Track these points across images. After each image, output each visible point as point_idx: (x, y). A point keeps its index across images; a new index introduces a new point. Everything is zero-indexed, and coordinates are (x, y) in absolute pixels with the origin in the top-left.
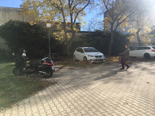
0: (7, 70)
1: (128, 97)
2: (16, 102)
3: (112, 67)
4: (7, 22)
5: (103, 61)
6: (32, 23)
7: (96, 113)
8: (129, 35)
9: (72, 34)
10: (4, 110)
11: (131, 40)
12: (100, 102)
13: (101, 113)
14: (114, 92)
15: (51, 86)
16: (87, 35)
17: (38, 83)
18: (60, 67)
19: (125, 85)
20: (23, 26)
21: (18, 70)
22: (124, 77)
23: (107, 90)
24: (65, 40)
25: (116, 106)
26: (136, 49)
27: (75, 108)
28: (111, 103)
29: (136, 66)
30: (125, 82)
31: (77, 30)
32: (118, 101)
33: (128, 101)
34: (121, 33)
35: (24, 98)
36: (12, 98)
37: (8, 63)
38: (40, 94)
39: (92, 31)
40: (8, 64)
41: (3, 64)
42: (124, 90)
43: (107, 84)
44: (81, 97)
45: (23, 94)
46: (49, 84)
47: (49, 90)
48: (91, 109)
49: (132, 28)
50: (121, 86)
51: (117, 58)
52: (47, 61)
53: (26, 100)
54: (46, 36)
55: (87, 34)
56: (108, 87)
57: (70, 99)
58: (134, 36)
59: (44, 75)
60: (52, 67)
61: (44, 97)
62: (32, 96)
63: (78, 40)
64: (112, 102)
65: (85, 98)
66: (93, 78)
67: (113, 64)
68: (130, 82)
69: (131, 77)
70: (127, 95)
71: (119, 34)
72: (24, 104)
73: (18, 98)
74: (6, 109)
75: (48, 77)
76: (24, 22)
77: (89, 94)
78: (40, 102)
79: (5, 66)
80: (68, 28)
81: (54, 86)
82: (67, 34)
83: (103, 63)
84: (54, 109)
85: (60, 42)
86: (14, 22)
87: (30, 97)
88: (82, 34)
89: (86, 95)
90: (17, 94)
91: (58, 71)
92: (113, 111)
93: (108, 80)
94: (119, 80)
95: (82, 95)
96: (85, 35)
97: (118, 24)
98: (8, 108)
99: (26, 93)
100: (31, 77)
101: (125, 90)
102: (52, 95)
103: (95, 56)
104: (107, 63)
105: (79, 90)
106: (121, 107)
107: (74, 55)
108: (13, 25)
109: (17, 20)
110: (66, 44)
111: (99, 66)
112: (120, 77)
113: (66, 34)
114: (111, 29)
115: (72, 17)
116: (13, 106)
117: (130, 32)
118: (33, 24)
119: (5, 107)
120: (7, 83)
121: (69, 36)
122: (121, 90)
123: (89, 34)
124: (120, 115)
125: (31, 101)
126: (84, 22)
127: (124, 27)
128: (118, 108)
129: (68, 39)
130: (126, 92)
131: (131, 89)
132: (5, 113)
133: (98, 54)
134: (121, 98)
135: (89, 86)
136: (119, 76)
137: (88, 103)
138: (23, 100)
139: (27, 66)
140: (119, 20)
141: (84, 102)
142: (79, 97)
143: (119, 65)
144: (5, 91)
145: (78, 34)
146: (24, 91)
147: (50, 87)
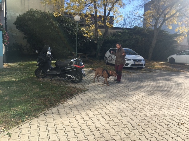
0: (27, 70)
1: (182, 116)
2: (42, 111)
3: (155, 75)
4: (26, 12)
5: (143, 66)
6: (56, 14)
7: (143, 133)
8: (177, 35)
9: (104, 30)
10: (30, 120)
11: (178, 42)
12: (146, 119)
13: (150, 134)
14: (162, 108)
15: (81, 93)
16: (122, 33)
17: (65, 89)
18: (89, 71)
19: (175, 100)
20: (45, 17)
21: (42, 71)
22: (172, 89)
23: (153, 104)
24: (95, 37)
25: (169, 127)
26: (185, 54)
27: (116, 125)
28: (160, 122)
29: (187, 75)
30: (175, 95)
31: (110, 26)
32: (170, 120)
33: (183, 120)
34: (167, 32)
35: (51, 106)
36: (37, 105)
37: (27, 61)
38: (70, 102)
39: (127, 28)
40: (27, 63)
41: (21, 63)
42: (175, 106)
43: (152, 97)
44: (121, 111)
45: (49, 101)
46: (79, 91)
47: (80, 99)
48: (136, 127)
49: (182, 25)
50: (170, 100)
51: (160, 64)
52: (76, 63)
53: (54, 109)
54: (72, 31)
55: (123, 31)
56: (154, 100)
57: (107, 112)
58: (183, 36)
59: (72, 79)
60: (82, 70)
61: (76, 106)
62: (60, 105)
63: (111, 38)
64: (161, 120)
65: (126, 112)
66: (132, 88)
67: (155, 71)
68: (181, 96)
69: (181, 89)
70: (180, 113)
71: (164, 33)
72: (53, 114)
73: (44, 106)
74: (32, 118)
75: (77, 83)
76: (46, 12)
77: (130, 107)
78: (71, 112)
79: (24, 65)
80: (99, 23)
81: (85, 95)
82: (98, 30)
83: (142, 70)
84: (90, 122)
85: (88, 40)
86: (35, 12)
87: (58, 105)
88: (116, 30)
89: (127, 109)
90: (42, 101)
91: (87, 75)
92: (165, 132)
93: (152, 92)
94: (166, 93)
95: (122, 109)
96: (120, 32)
97: (164, 20)
98: (34, 117)
99: (53, 100)
100: (56, 80)
101: (177, 106)
102: (85, 105)
103: (133, 60)
104: (147, 70)
105: (117, 101)
106: (175, 128)
107: (106, 57)
108: (33, 15)
109: (38, 10)
110: (95, 42)
111: (137, 72)
112: (167, 89)
113: (96, 30)
114: (155, 26)
115: (106, 8)
116: (39, 114)
117: (179, 31)
118: (57, 16)
119: (29, 116)
120: (29, 86)
121: (100, 32)
122: (171, 106)
123: (125, 31)
124: (175, 138)
125: (60, 110)
126: (120, 16)
127: (171, 24)
128: (171, 129)
129: (98, 36)
130: (179, 109)
131: (184, 105)
132: (31, 123)
133: (136, 57)
134: (173, 116)
135: (129, 97)
136: (166, 87)
137: (130, 120)
138: (50, 109)
139: (52, 67)
140: (165, 15)
141: (126, 118)
142: (119, 111)
143: (164, 73)
144: (28, 96)
145: (111, 30)
146: (50, 97)
147: (81, 95)
